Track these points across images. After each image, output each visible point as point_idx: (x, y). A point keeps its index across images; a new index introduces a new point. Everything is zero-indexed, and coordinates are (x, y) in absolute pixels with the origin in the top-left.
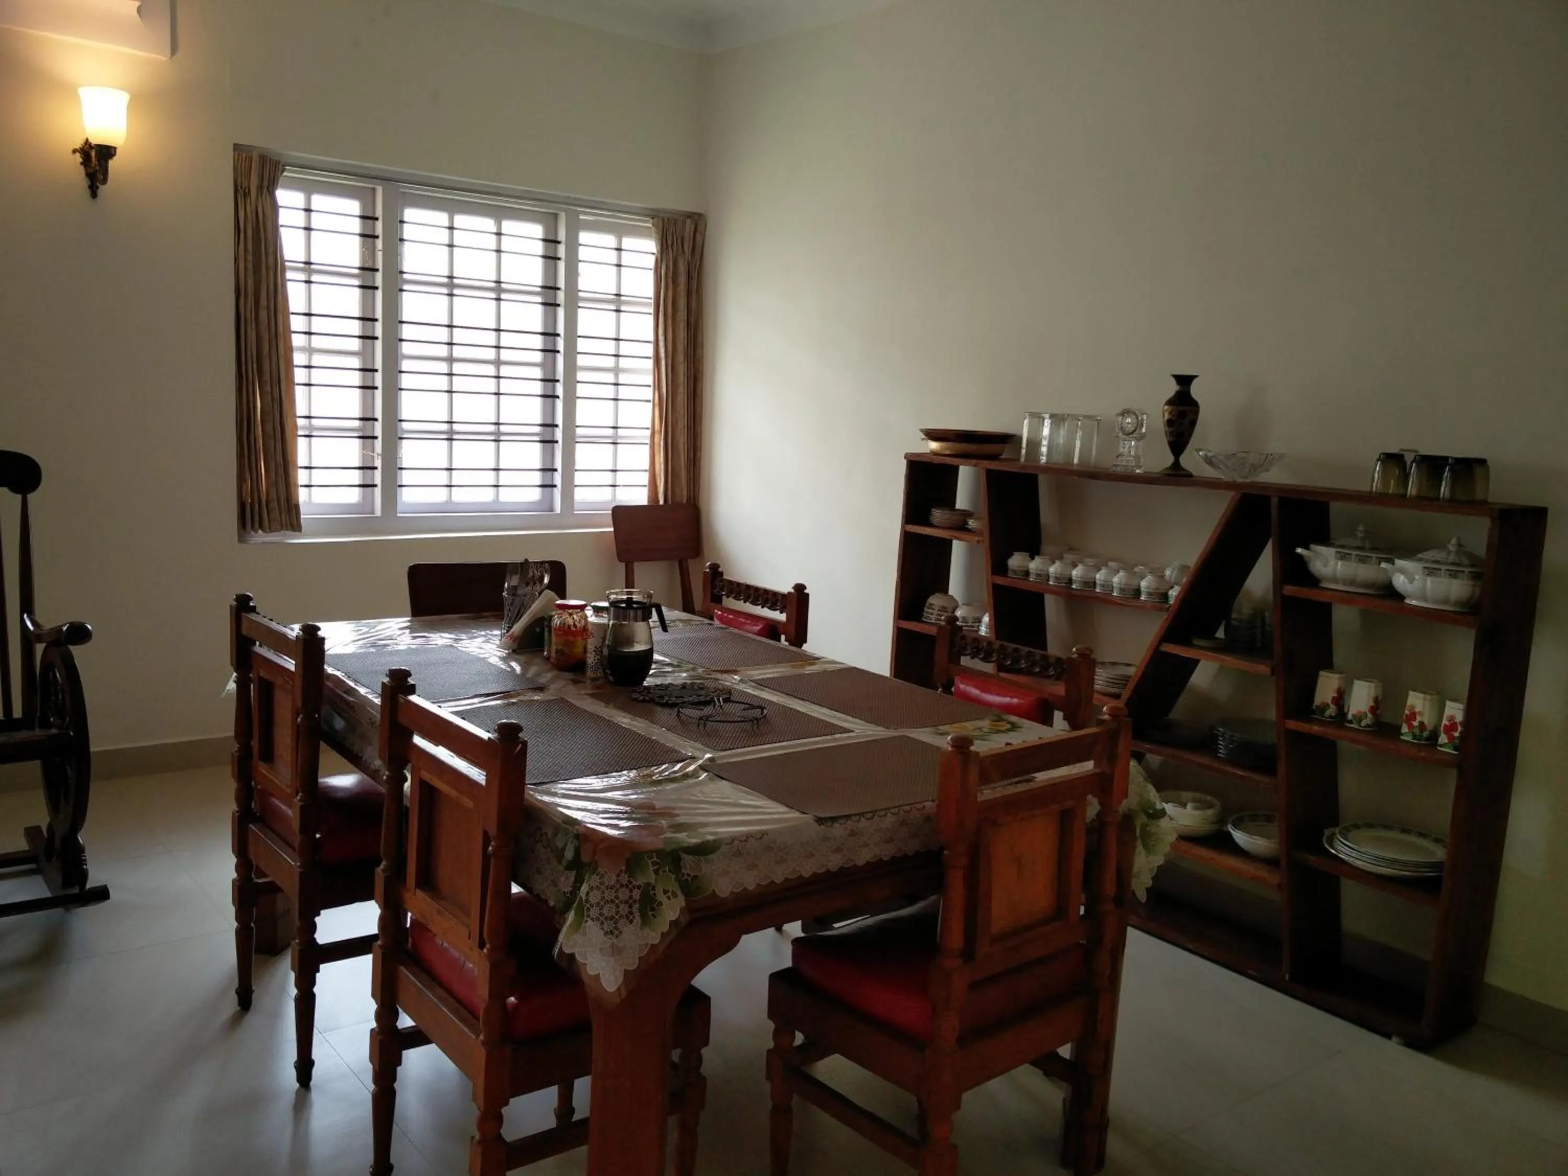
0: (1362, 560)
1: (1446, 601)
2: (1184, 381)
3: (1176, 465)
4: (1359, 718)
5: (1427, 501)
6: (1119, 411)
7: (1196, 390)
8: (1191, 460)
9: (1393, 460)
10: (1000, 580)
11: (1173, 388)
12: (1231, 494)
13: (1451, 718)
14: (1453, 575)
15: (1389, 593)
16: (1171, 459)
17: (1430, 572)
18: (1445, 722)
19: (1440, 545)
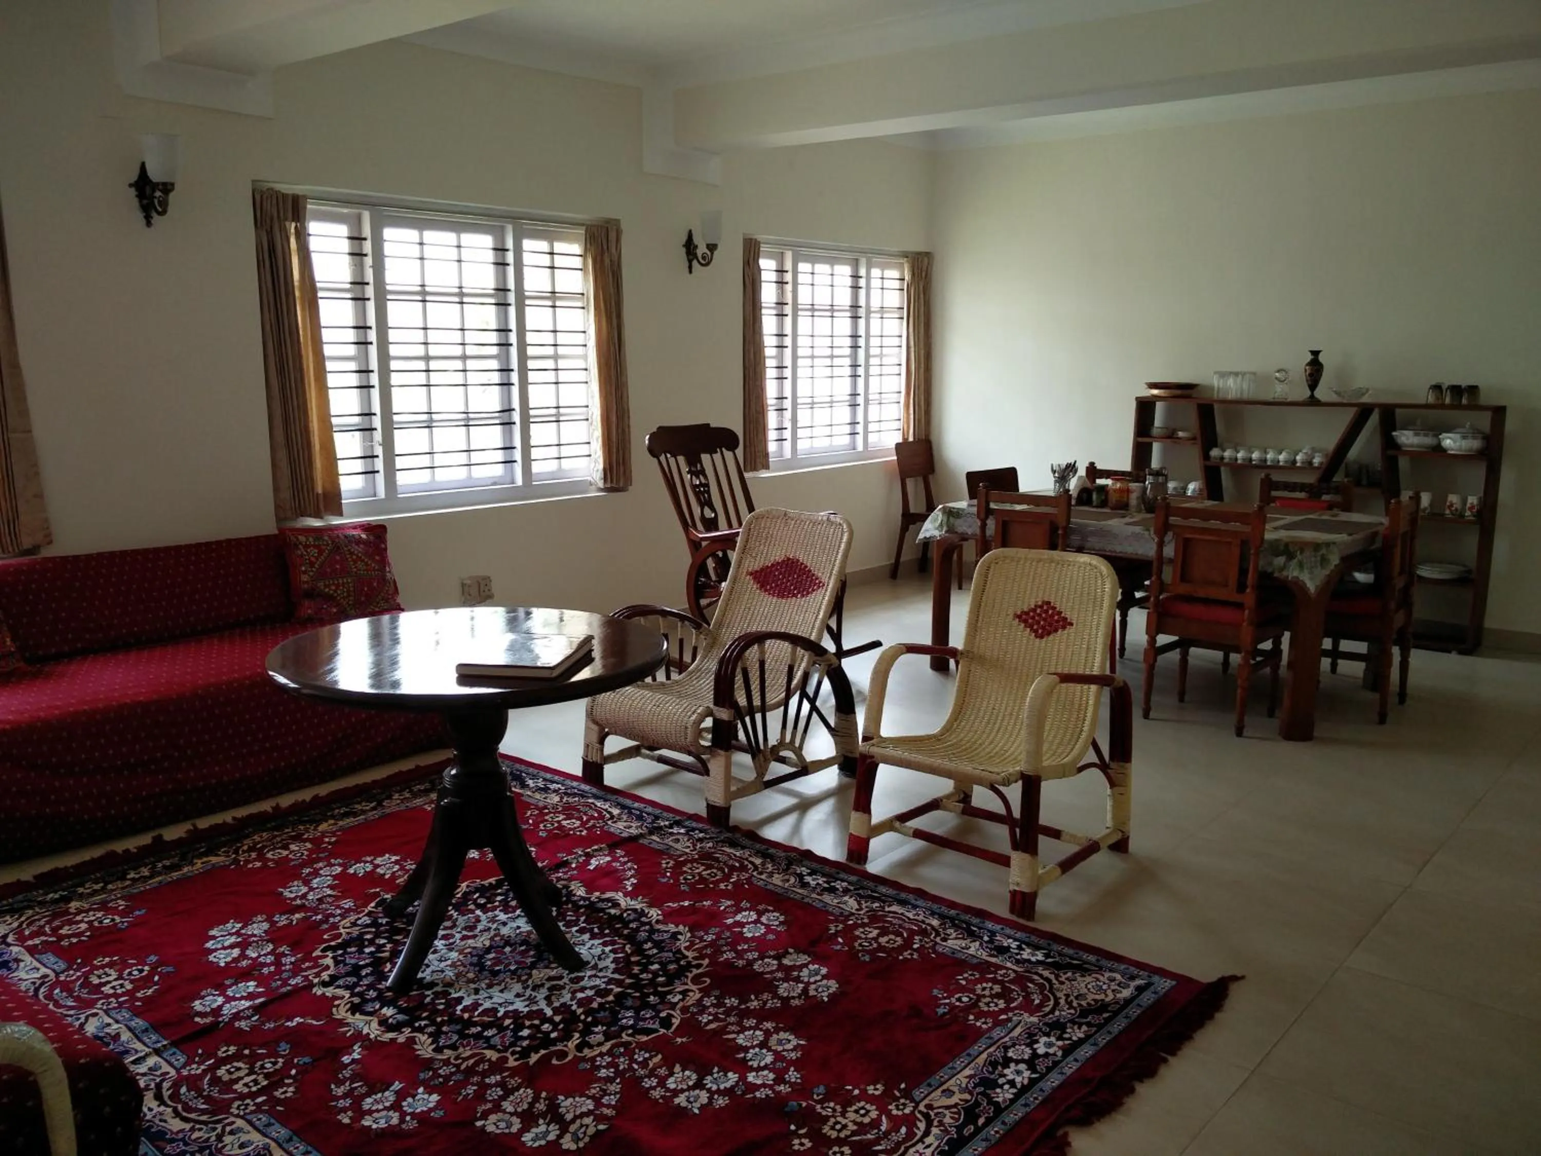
0: (1426, 435)
1: (1469, 451)
2: (1315, 353)
3: (1312, 396)
4: (1425, 509)
5: (1456, 407)
6: (1276, 369)
7: (1321, 358)
8: (1320, 393)
9: (1437, 388)
10: (1208, 463)
11: (1309, 357)
12: (1355, 409)
13: (1472, 503)
14: (1474, 438)
15: (1439, 449)
16: (1309, 393)
17: (1464, 438)
18: (1468, 505)
19: (1464, 427)
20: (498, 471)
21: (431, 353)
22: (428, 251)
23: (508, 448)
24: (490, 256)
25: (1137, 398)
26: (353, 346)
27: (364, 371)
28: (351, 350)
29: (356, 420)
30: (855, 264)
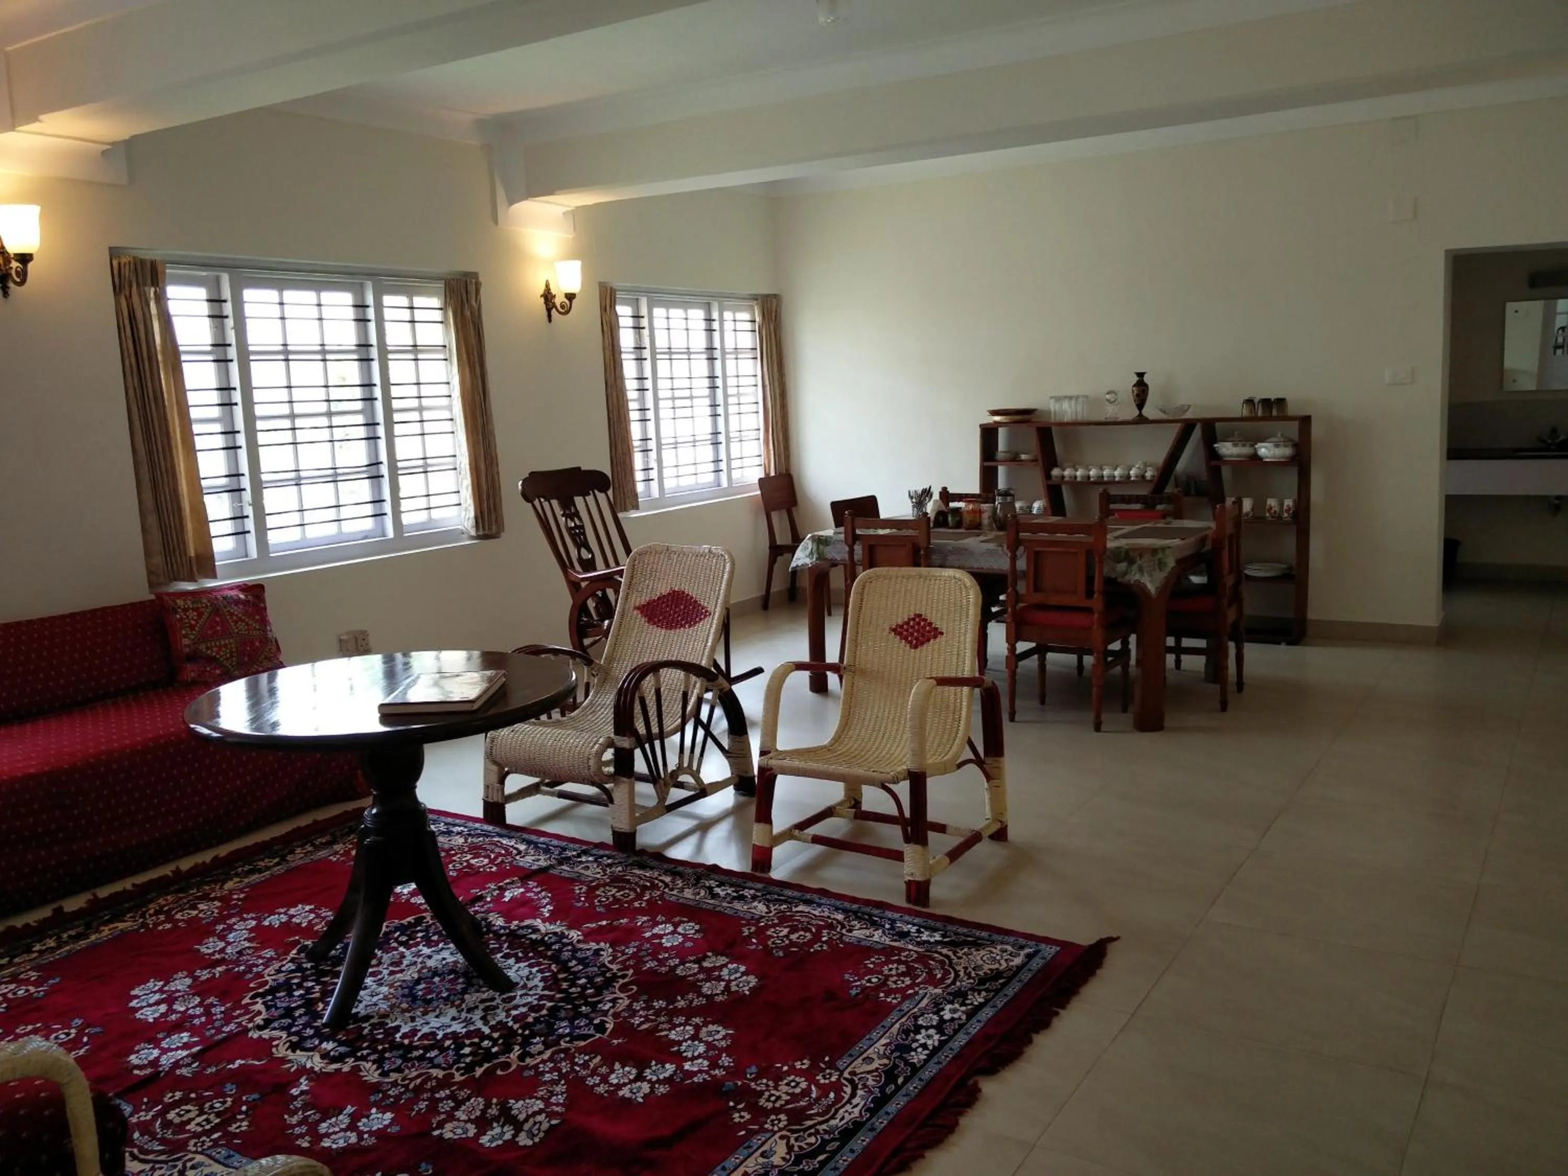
0: (1244, 446)
1: (1283, 457)
2: (1141, 375)
3: (1140, 415)
4: (1247, 514)
5: (1270, 418)
6: (1106, 391)
7: (1146, 379)
8: (1149, 411)
9: (1250, 402)
10: (1050, 483)
11: (1135, 379)
12: (1179, 425)
13: (1288, 506)
14: (1286, 446)
15: (1255, 458)
16: (1137, 412)
17: (1277, 446)
18: (1285, 508)
19: (1276, 436)
20: (368, 524)
21: (296, 411)
22: (289, 311)
23: (378, 501)
24: (350, 313)
25: (981, 426)
26: (217, 408)
27: (230, 432)
28: (216, 412)
29: (224, 481)
30: (708, 308)
